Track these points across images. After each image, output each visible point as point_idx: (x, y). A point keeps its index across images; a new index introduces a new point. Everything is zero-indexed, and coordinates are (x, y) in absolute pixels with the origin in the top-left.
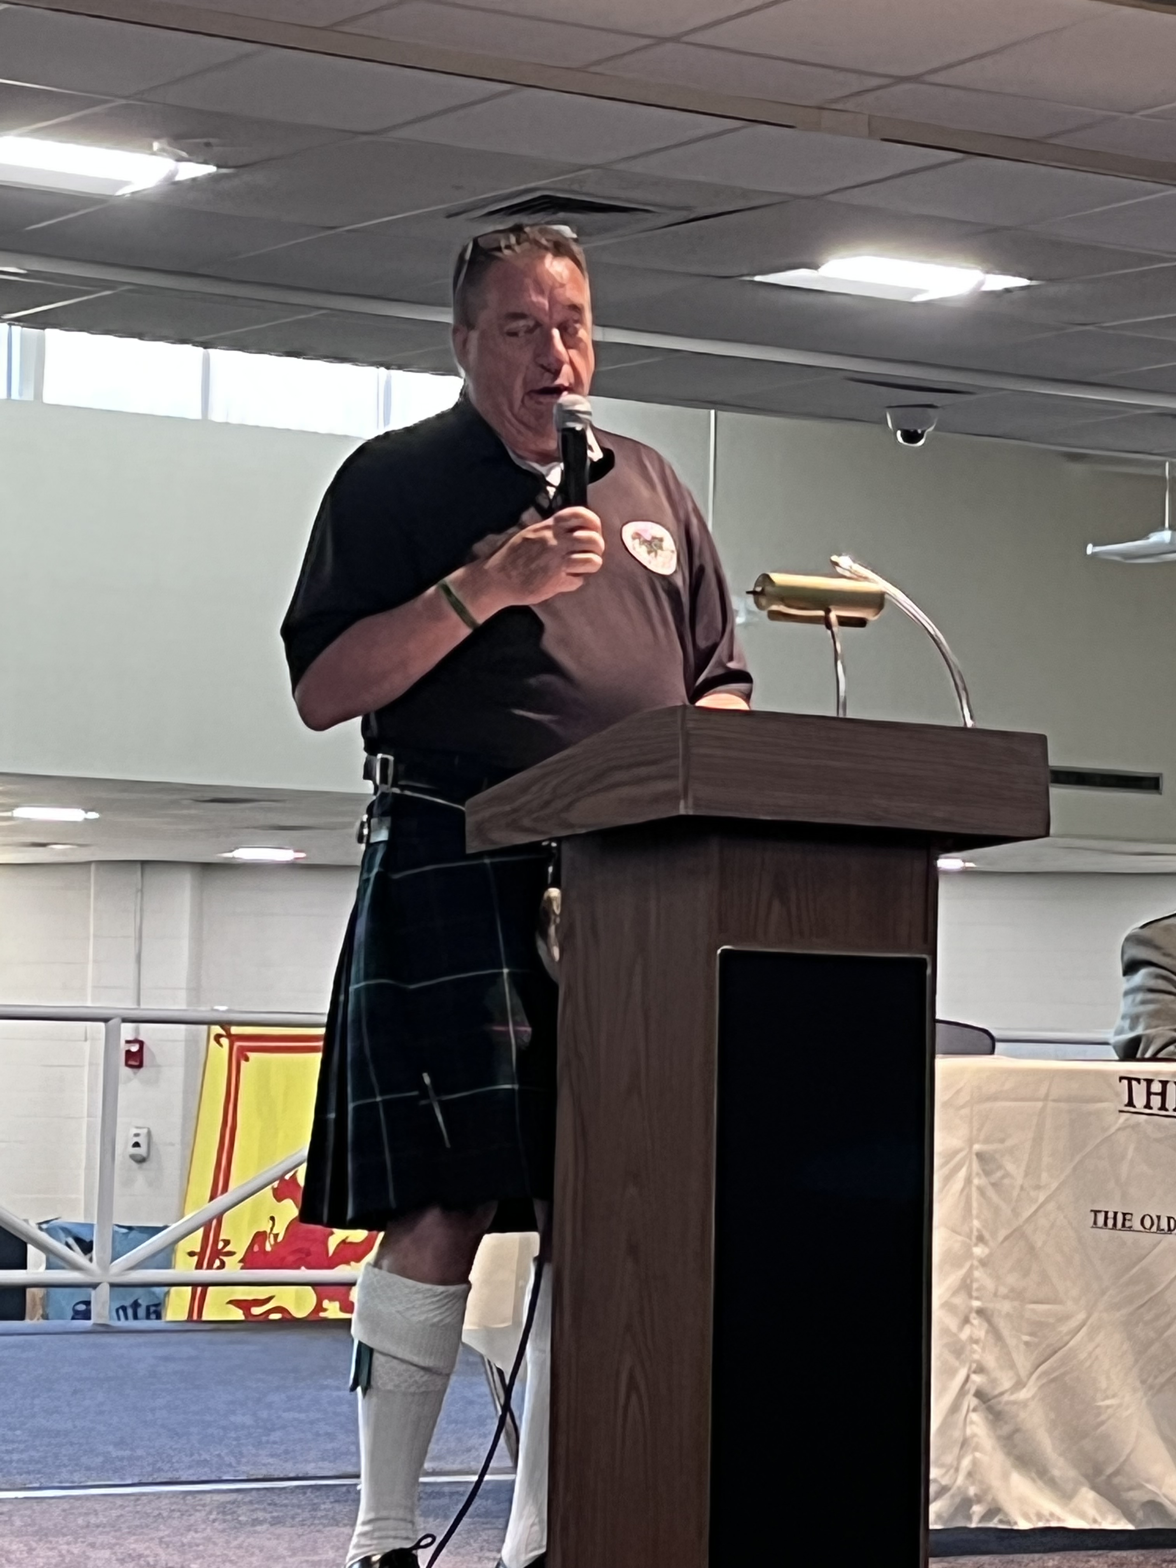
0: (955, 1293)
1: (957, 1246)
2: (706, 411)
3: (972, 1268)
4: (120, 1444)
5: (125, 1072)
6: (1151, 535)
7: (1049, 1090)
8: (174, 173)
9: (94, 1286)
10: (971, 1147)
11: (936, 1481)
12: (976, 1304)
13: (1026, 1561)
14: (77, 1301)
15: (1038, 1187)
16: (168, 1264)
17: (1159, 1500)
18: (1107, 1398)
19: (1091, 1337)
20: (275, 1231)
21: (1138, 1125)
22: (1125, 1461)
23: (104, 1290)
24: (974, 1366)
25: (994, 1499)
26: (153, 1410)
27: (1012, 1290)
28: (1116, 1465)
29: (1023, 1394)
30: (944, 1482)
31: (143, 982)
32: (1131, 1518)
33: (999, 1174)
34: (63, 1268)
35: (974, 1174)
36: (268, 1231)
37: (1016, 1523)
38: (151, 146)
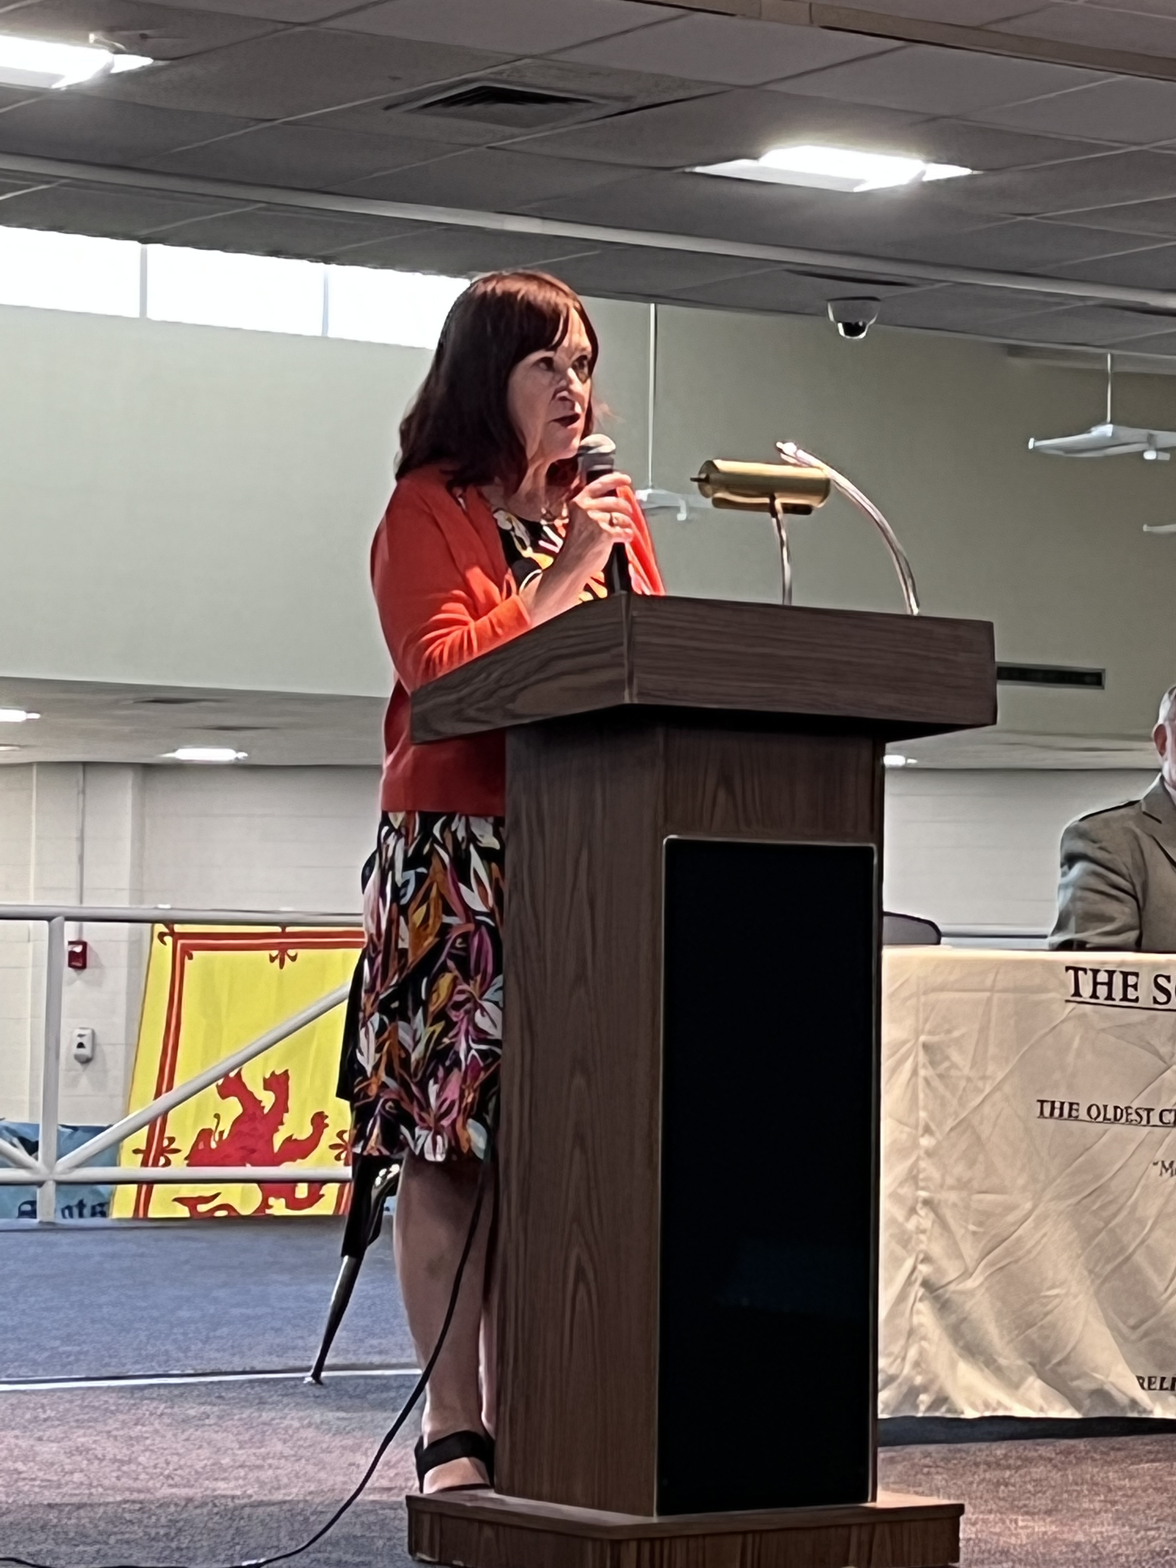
0: (901, 1184)
1: (904, 1136)
2: (646, 305)
3: (918, 1158)
4: (68, 1339)
5: (68, 972)
6: (1093, 429)
7: (994, 981)
8: (111, 66)
9: (40, 1184)
10: (917, 1039)
11: (884, 1371)
12: (923, 1194)
13: (973, 1449)
14: (24, 1200)
15: (984, 1078)
16: (114, 1162)
17: (1107, 1387)
18: (1052, 1287)
19: (1037, 1226)
20: (220, 1129)
21: (1084, 1015)
22: (1074, 1348)
23: (50, 1188)
24: (921, 1256)
25: (941, 1389)
26: (100, 1306)
27: (959, 1180)
28: (1065, 1353)
29: (970, 1284)
30: (892, 1371)
31: (85, 883)
32: (1078, 1407)
33: (946, 1064)
34: (8, 1166)
35: (920, 1065)
36: (214, 1128)
37: (962, 1413)
38: (87, 37)
